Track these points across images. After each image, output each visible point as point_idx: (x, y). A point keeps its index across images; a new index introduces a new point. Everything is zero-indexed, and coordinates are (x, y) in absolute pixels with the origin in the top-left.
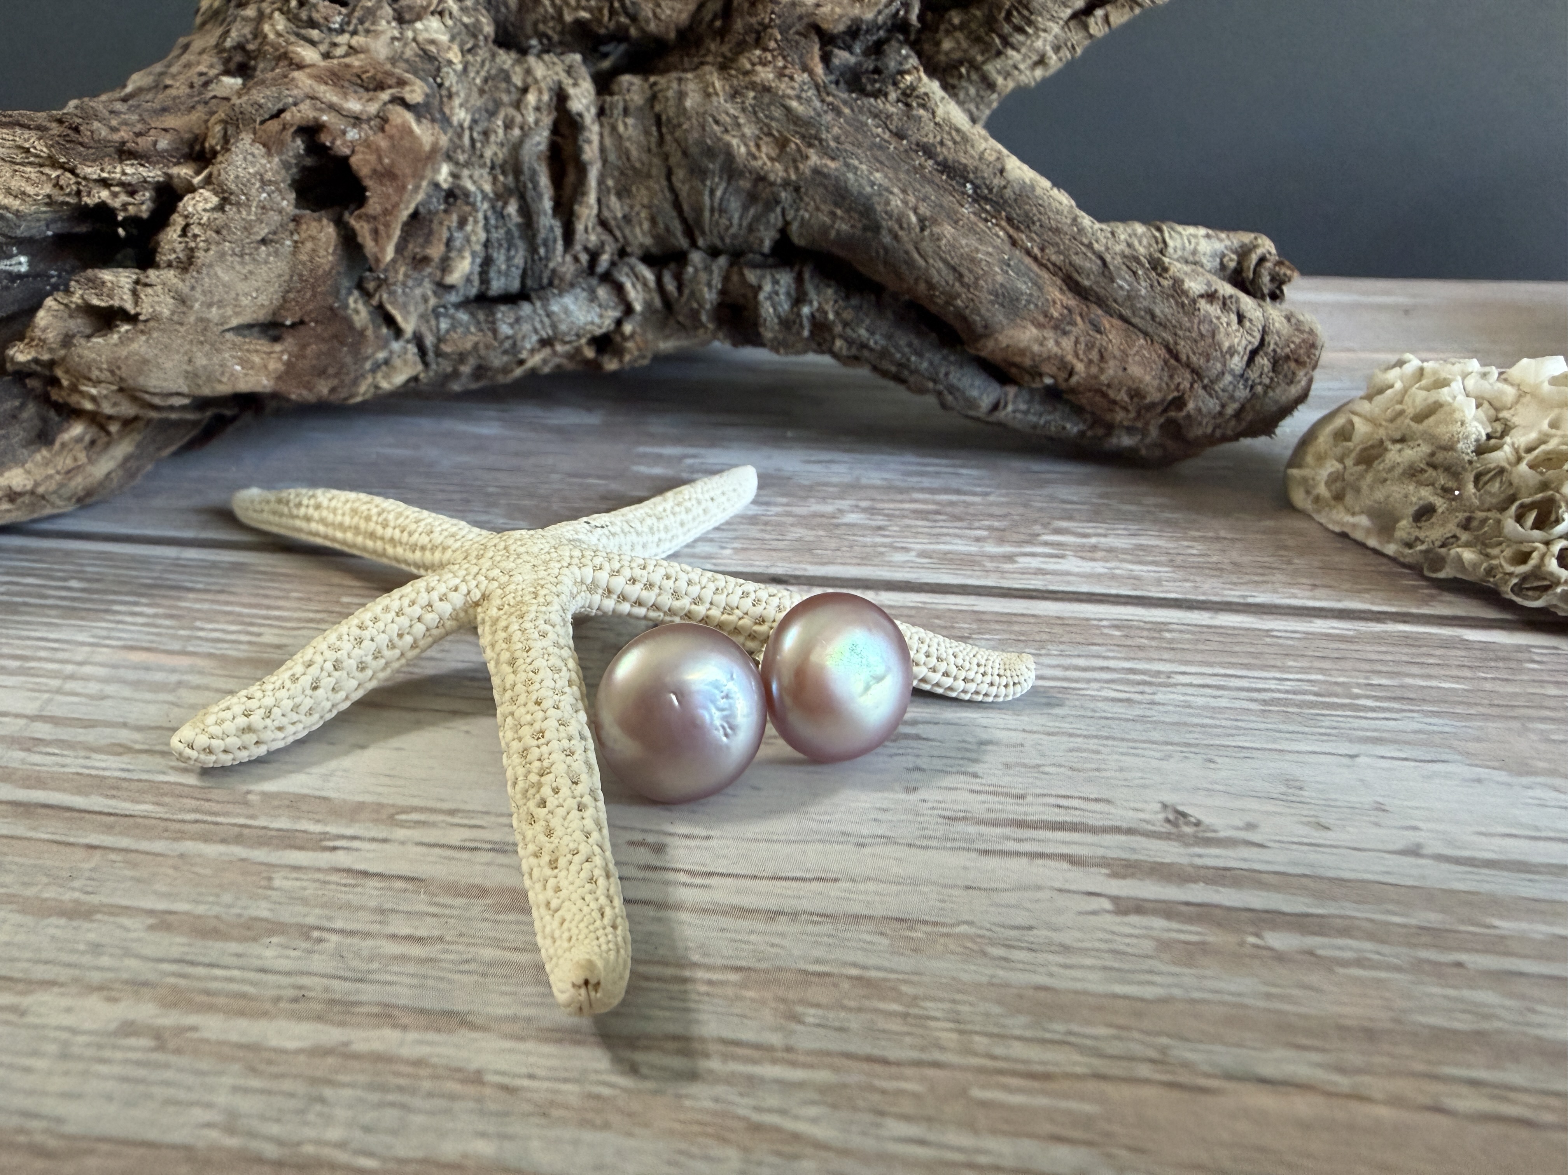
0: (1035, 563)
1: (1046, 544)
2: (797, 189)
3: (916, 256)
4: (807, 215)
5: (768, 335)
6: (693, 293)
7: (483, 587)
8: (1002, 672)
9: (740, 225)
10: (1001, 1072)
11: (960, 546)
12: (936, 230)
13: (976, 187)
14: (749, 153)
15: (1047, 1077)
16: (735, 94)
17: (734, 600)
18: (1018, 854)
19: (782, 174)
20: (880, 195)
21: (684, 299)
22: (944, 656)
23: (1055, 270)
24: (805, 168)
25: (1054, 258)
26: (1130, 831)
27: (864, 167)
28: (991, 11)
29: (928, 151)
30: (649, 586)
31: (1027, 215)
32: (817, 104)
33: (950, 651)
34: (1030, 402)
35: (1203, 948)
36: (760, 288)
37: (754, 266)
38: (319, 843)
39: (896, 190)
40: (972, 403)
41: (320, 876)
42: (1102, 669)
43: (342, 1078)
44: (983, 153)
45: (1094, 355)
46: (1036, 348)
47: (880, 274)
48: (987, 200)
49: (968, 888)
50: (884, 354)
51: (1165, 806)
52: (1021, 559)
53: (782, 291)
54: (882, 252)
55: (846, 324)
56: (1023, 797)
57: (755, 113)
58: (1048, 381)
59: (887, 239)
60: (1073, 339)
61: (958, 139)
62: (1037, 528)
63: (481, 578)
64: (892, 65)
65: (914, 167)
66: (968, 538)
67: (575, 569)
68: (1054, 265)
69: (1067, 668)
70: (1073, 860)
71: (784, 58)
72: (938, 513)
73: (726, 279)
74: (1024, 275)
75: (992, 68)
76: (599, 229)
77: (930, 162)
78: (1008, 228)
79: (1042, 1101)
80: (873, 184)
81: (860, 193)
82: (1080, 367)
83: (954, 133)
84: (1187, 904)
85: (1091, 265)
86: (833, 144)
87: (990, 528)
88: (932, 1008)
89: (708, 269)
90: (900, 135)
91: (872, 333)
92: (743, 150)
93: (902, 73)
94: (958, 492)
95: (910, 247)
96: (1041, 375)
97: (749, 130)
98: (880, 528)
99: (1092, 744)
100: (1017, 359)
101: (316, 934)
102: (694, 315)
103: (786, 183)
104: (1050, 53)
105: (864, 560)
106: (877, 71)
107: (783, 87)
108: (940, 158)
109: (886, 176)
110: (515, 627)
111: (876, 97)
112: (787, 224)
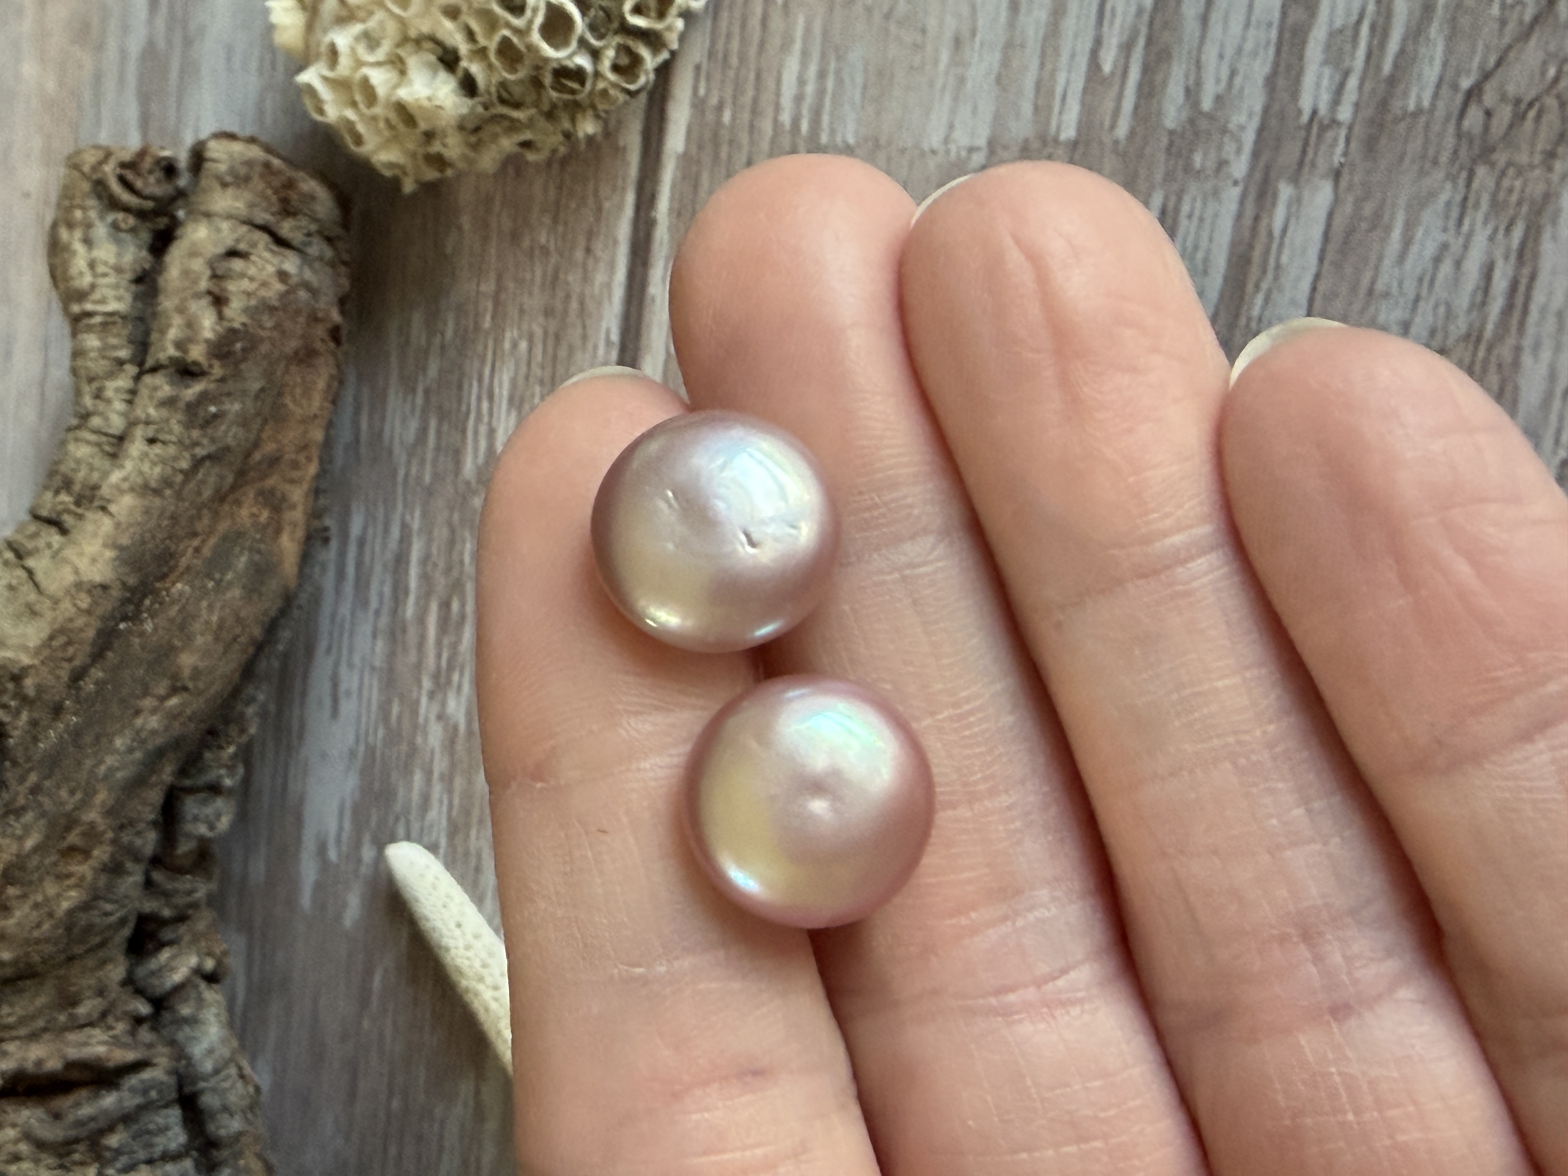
2: (122, 827)
4: (147, 810)
9: (138, 872)
12: (187, 672)
14: (76, 886)
19: (105, 847)
20: (145, 740)
24: (102, 823)
27: (108, 759)
29: (79, 675)
31: (155, 557)
32: (29, 817)
36: (200, 836)
37: (172, 846)
39: (137, 722)
44: (81, 610)
46: (299, 530)
48: (139, 605)
53: (205, 809)
57: (31, 884)
59: (192, 726)
60: (289, 487)
61: (63, 639)
65: (100, 693)
73: (182, 872)
74: (228, 559)
77: (92, 672)
78: (172, 578)
80: (131, 750)
81: (139, 763)
83: (56, 644)
85: (208, 474)
86: (79, 796)
90: (57, 710)
92: (73, 894)
95: (202, 699)
97: (51, 888)
103: (114, 840)
108: (87, 660)
109: (119, 733)
112: (146, 825)
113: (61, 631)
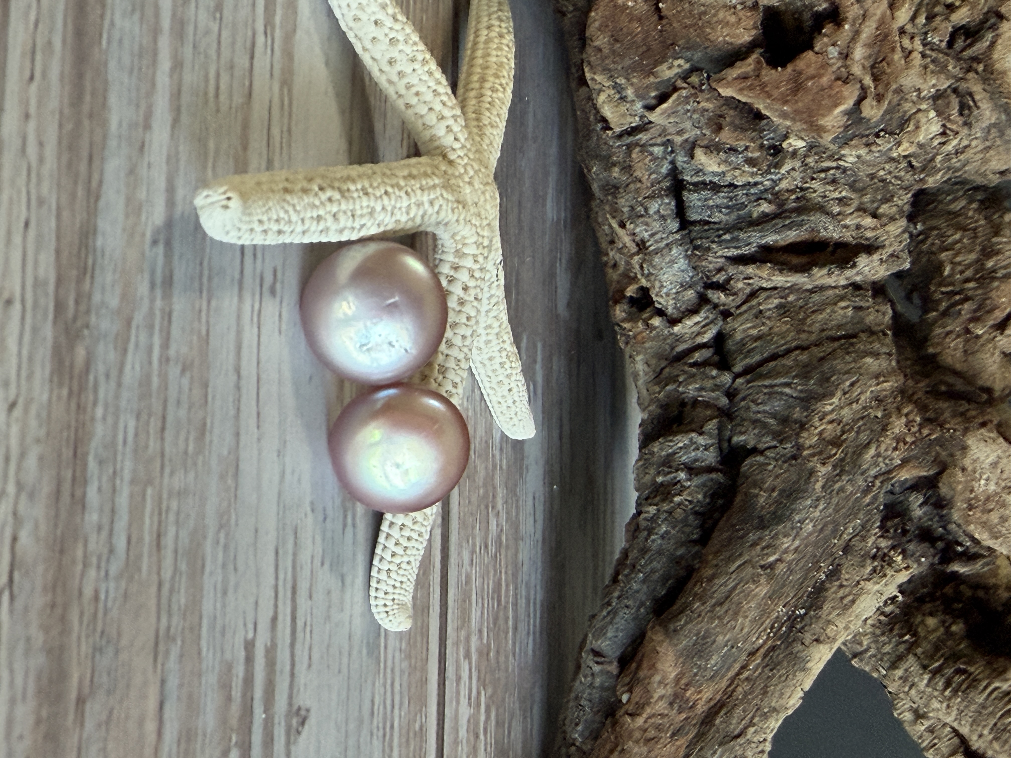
0: (465, 675)
1: (479, 693)
2: (794, 457)
3: (738, 563)
4: (770, 467)
5: (655, 447)
6: (693, 376)
7: (459, 161)
8: (396, 601)
9: (759, 412)
10: (160, 515)
11: (475, 613)
12: (763, 580)
13: (802, 617)
14: (825, 414)
15: (159, 547)
16: (879, 400)
17: (451, 375)
18: (277, 578)
19: (808, 443)
20: (792, 528)
21: (686, 368)
22: (408, 552)
23: (729, 693)
24: (815, 463)
25: (740, 689)
26: (292, 675)
27: (817, 514)
28: (965, 656)
29: (834, 574)
30: (462, 303)
31: (779, 664)
32: (873, 472)
33: (412, 559)
34: (602, 688)
35: (229, 698)
36: (701, 434)
37: (721, 429)
38: (269, 23)
39: (797, 543)
40: (601, 632)
42: (393, 701)
44: (833, 624)
45: (652, 733)
46: (657, 678)
47: (718, 538)
48: (791, 628)
49: (256, 531)
50: (644, 551)
51: (308, 711)
52: (467, 662)
53: (699, 454)
54: (741, 533)
55: (670, 513)
56: (311, 597)
57: (862, 418)
58: (625, 698)
59: (752, 537)
60: (666, 712)
61: (845, 601)
62: (490, 691)
63: (466, 160)
64: (911, 547)
65: (818, 562)
66: (482, 624)
67: (474, 239)
68: (734, 691)
69: (393, 670)
70: (274, 619)
71: (913, 443)
73: (707, 405)
74: (724, 662)
75: (911, 663)
76: (748, 290)
77: (823, 577)
78: (766, 647)
79: (147, 538)
80: (801, 522)
81: (793, 511)
82: (640, 721)
83: (850, 598)
84: (252, 699)
85: (735, 726)
86: (837, 486)
87: (489, 644)
88: (191, 476)
89: (717, 387)
90: (847, 549)
91: (663, 537)
92: (829, 408)
93: (904, 552)
94: (515, 628)
95: (746, 557)
96: (630, 691)
97: (847, 413)
98: (486, 545)
99: (345, 670)
100: (645, 665)
101: (218, 16)
102: (673, 379)
103: (800, 447)
104: (927, 723)
105: (463, 522)
106: (905, 532)
107: (888, 442)
108: (828, 585)
109: (810, 534)
110: (437, 181)
111: (881, 527)
112: (762, 453)
113: (846, 608)
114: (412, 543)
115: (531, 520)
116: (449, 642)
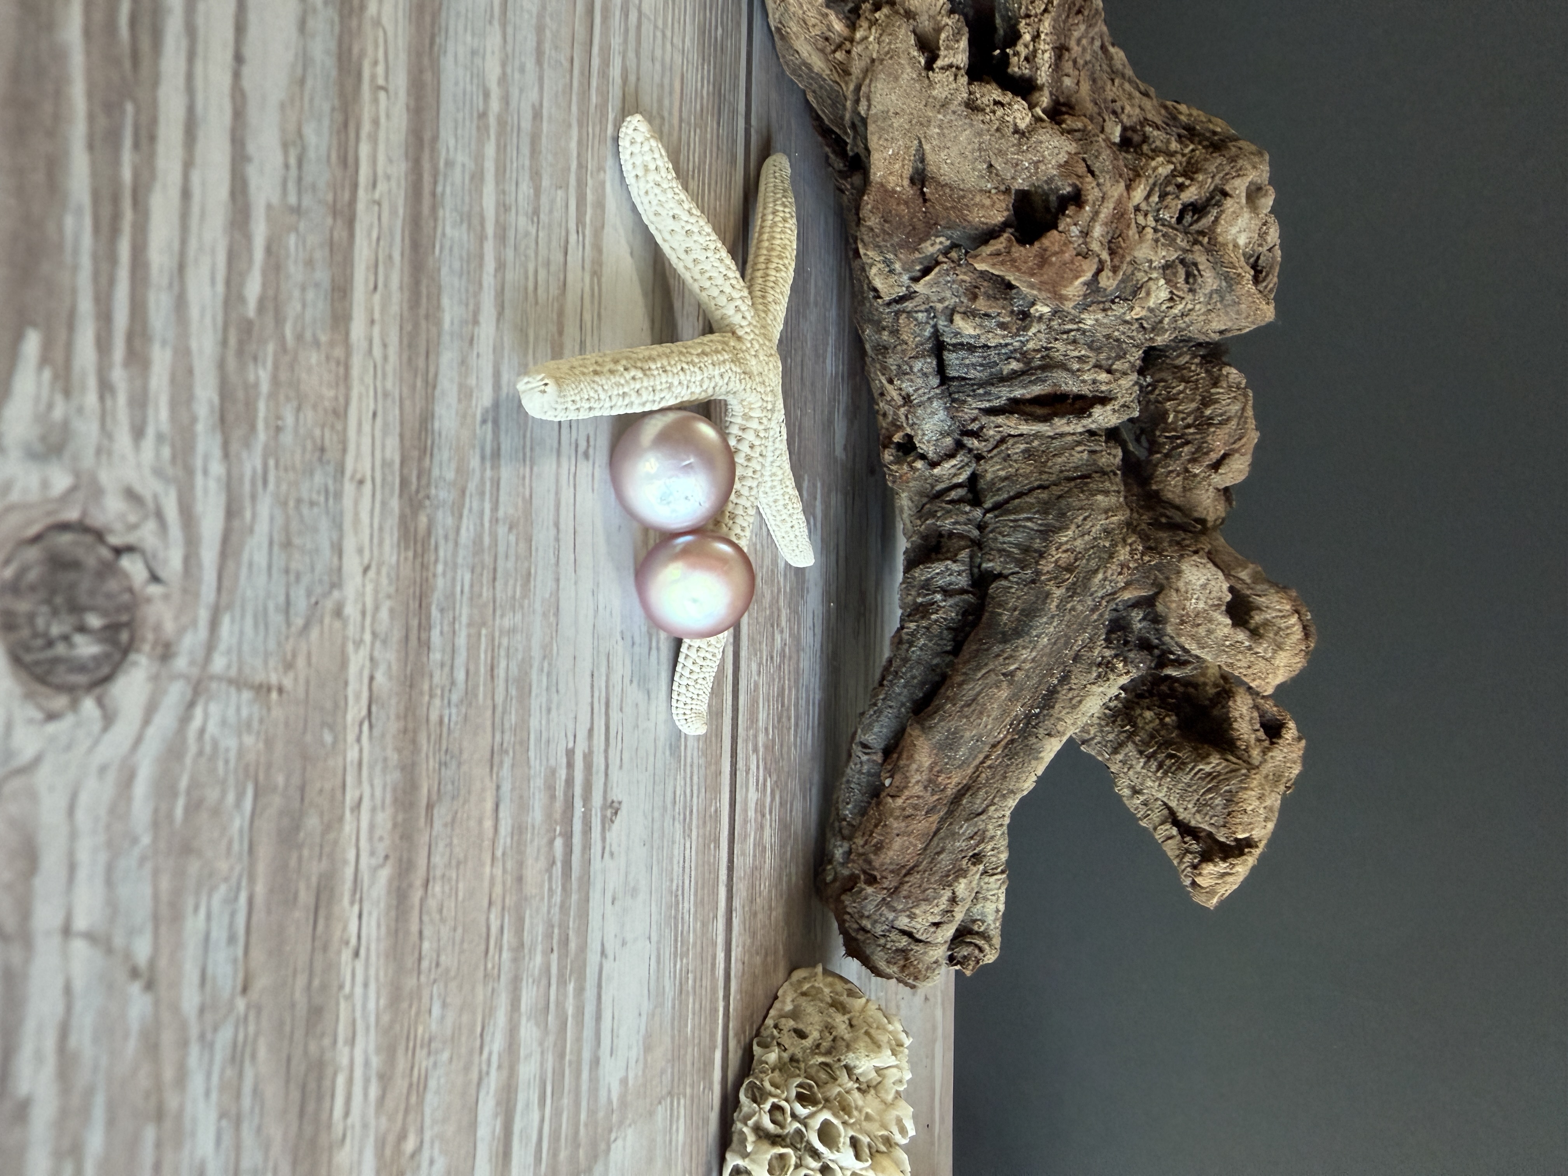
0: (753, 767)
1: (765, 781)
2: (1033, 582)
3: (984, 671)
4: (1013, 590)
5: (917, 572)
6: (949, 512)
7: (746, 337)
8: (694, 711)
9: (1004, 543)
10: (493, 650)
11: (762, 716)
12: (1004, 685)
13: (1037, 716)
14: (1061, 545)
15: (492, 677)
17: (739, 521)
18: (592, 696)
19: (1046, 569)
20: (1030, 642)
21: (944, 505)
22: (704, 670)
23: (974, 778)
24: (1051, 586)
25: (983, 775)
26: (606, 775)
27: (1052, 629)
28: (1175, 743)
29: (1065, 678)
30: (749, 459)
31: (1016, 754)
32: (1100, 594)
33: (707, 675)
34: (869, 774)
35: (553, 797)
36: (955, 562)
37: (972, 557)
38: (580, 222)
39: (1034, 654)
40: (868, 728)
41: (563, 224)
42: (692, 791)
43: (472, 235)
44: (1063, 720)
45: (909, 811)
46: (914, 766)
47: (969, 648)
48: (1027, 725)
49: (575, 658)
50: (905, 660)
51: (620, 803)
52: (755, 757)
53: (953, 578)
54: (987, 646)
55: (927, 628)
56: (621, 710)
57: (1093, 547)
58: (887, 782)
59: (996, 649)
60: (921, 794)
61: (1074, 702)
62: (774, 778)
63: (752, 336)
64: (1131, 655)
65: (1052, 669)
66: (768, 724)
67: (759, 404)
68: (978, 776)
69: (692, 766)
70: (591, 731)
71: (1136, 568)
72: (783, 706)
73: (961, 536)
74: (971, 754)
75: (1130, 749)
76: (998, 437)
77: (1056, 682)
78: (1006, 740)
79: (482, 670)
80: (1038, 636)
81: (1031, 627)
82: (899, 802)
83: (1079, 699)
84: (573, 796)
85: (978, 806)
86: (1069, 606)
87: (773, 740)
88: (519, 616)
89: (969, 521)
90: (1077, 658)
91: (921, 649)
92: (1064, 540)
93: (1125, 660)
94: (797, 725)
95: (991, 667)
96: (892, 776)
97: (1079, 544)
98: (772, 658)
99: (650, 768)
100: (905, 756)
101: (535, 219)
102: (932, 514)
103: (1038, 573)
104: (1142, 798)
105: (751, 639)
106: (1126, 643)
107: (1113, 568)
108: (1059, 689)
109: (1045, 646)
110: (726, 357)
111: (1105, 640)
112: (1006, 577)
113: (1074, 707)
114: (708, 662)
115: (810, 633)
116: (740, 741)
